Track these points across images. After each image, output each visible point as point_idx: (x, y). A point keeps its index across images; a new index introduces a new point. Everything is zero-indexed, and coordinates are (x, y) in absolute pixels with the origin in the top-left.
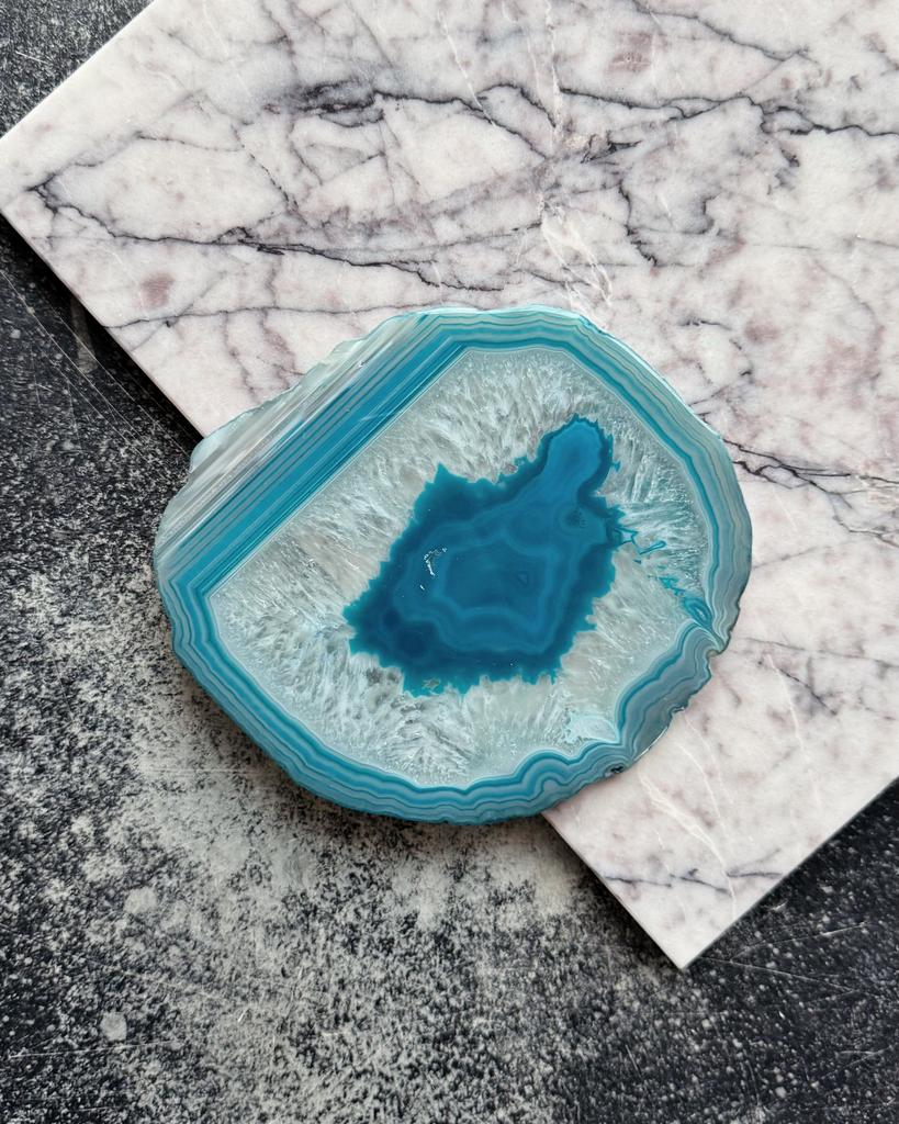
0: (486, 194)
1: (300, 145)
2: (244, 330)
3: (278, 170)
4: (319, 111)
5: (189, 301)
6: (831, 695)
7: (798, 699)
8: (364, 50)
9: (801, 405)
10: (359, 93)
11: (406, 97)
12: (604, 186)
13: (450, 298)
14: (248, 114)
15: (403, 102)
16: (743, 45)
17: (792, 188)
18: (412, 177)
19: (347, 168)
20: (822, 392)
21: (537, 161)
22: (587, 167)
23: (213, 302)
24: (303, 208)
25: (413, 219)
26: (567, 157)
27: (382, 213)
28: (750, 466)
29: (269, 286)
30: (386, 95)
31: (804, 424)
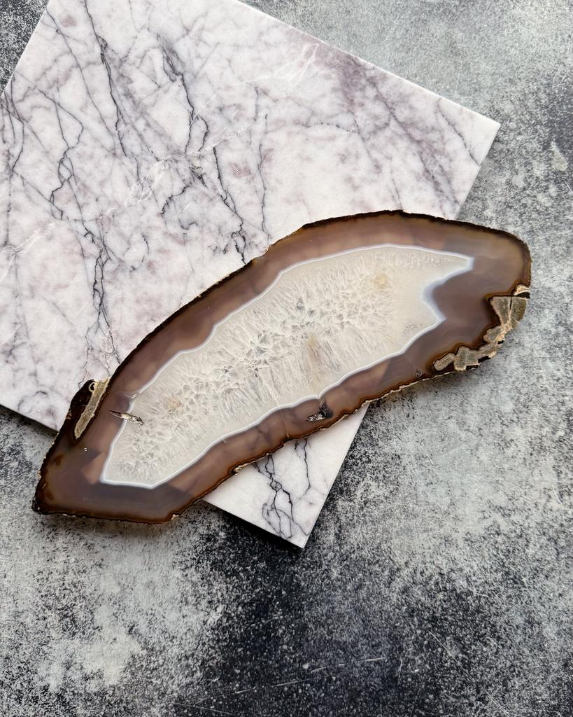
0: (161, 134)
1: (149, 54)
2: (67, 61)
3: (135, 49)
4: (165, 56)
5: (70, 35)
6: (14, 358)
7: (7, 345)
8: (197, 64)
9: (129, 296)
10: (179, 69)
11: (185, 87)
12: (184, 180)
13: (115, 138)
14: (153, 29)
15: (183, 87)
16: (263, 212)
17: (214, 255)
18: (155, 103)
19: (148, 76)
20: (138, 301)
21: (183, 150)
22: (188, 170)
23: (73, 45)
24: (124, 64)
25: (139, 110)
26: (189, 161)
27: (136, 97)
28: (96, 285)
29: (89, 64)
30: (183, 80)
31: (123, 299)
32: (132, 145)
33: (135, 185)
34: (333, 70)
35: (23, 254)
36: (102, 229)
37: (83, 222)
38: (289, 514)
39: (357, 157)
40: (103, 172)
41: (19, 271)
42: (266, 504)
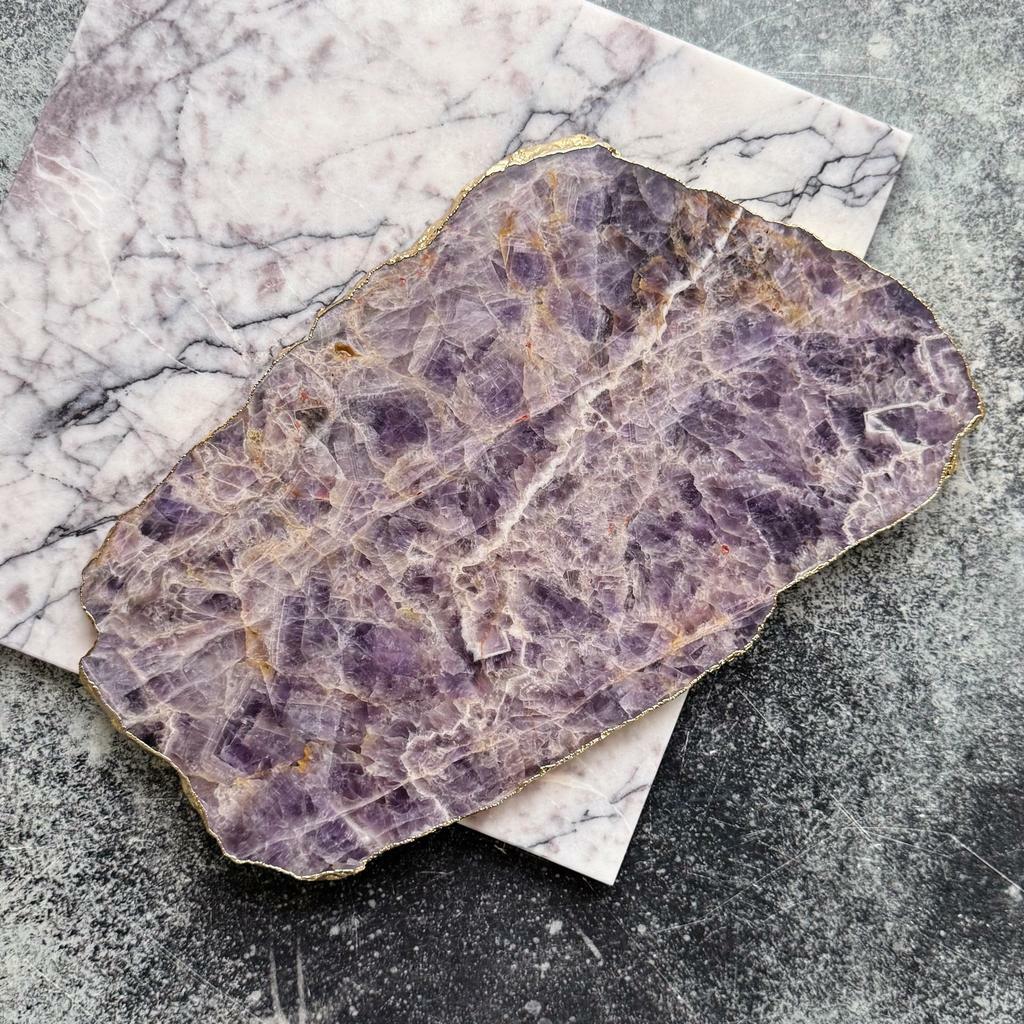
1: (72, 451)
3: (64, 475)
4: (73, 422)
5: (45, 594)
8: (84, 366)
10: (95, 396)
11: (129, 384)
14: (25, 448)
15: (128, 388)
16: (342, 237)
18: (160, 435)
19: (112, 450)
21: (241, 383)
24: (94, 492)
27: (151, 469)
30: (115, 389)
34: (80, 123)
38: (859, 160)
39: (231, 73)
42: (845, 202)
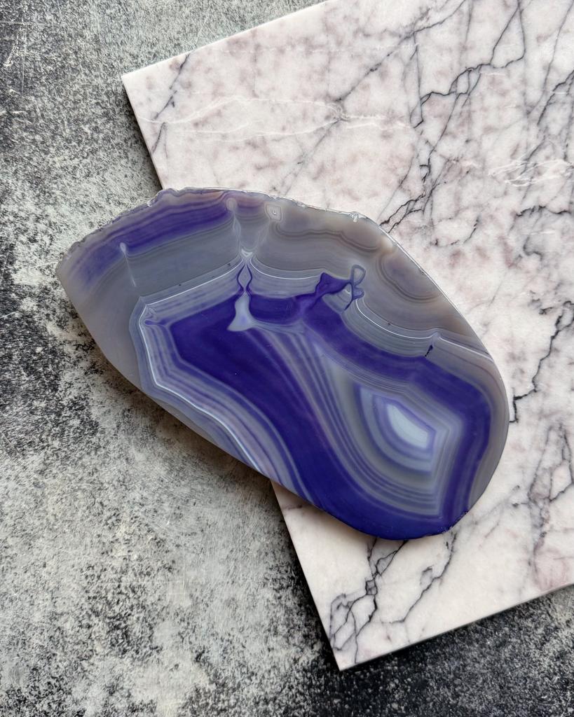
12: (571, 203)
32: (554, 120)
33: (518, 162)
35: (346, 127)
36: (445, 175)
37: (433, 150)
38: (359, 627)
40: (500, 118)
41: (326, 140)
42: (345, 596)
